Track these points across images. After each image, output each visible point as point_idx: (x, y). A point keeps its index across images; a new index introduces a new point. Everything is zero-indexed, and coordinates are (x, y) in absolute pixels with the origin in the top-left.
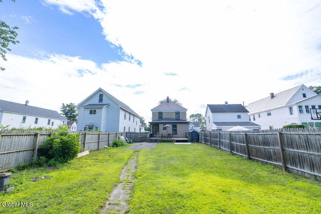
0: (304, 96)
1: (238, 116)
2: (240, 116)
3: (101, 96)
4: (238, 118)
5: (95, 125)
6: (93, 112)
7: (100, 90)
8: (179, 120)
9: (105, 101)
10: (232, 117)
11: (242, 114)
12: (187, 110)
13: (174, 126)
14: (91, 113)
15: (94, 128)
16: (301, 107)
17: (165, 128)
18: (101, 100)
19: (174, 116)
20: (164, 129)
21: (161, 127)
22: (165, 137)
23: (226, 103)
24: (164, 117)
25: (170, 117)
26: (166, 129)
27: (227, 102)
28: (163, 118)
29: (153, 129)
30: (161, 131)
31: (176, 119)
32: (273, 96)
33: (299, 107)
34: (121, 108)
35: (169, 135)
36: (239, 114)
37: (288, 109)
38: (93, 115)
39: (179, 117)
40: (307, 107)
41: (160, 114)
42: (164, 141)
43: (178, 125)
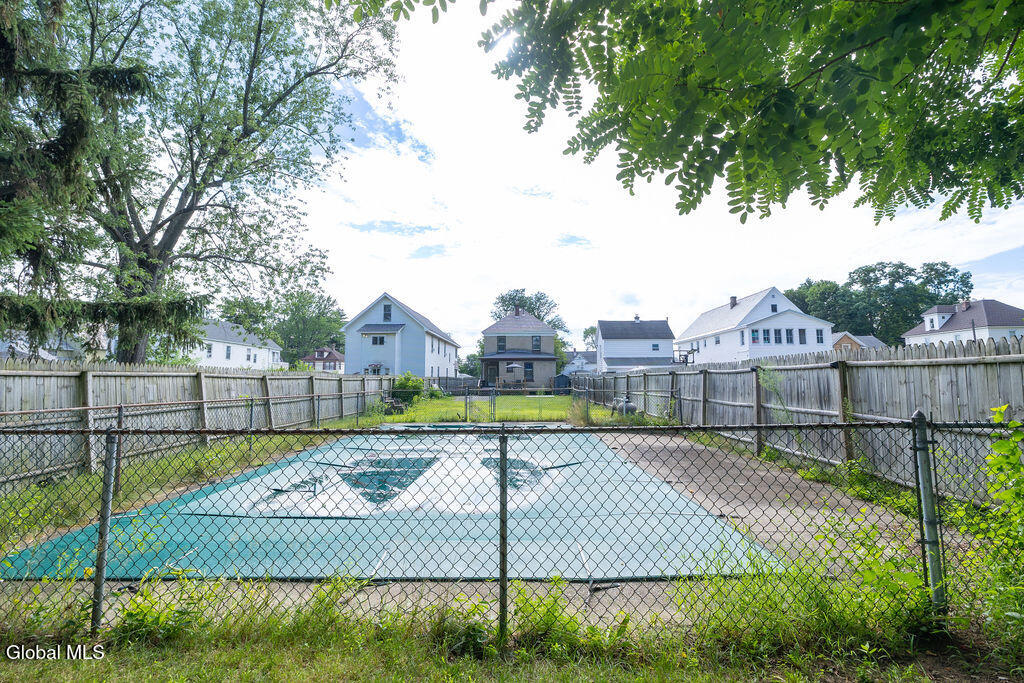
0: (774, 308)
1: (654, 346)
2: (657, 346)
3: (387, 309)
4: (653, 350)
5: (385, 365)
6: (379, 341)
7: (385, 297)
8: (539, 352)
9: (396, 319)
10: (641, 348)
11: (660, 342)
13: (529, 365)
14: (375, 341)
15: (383, 371)
16: (757, 331)
17: (510, 370)
18: (387, 316)
19: (529, 347)
20: (508, 371)
21: (503, 367)
22: (509, 386)
23: (637, 318)
24: (508, 346)
25: (520, 349)
26: (512, 372)
27: (639, 316)
28: (507, 349)
29: (486, 371)
30: (504, 376)
31: (534, 352)
32: (734, 302)
33: (753, 331)
34: (427, 332)
35: (518, 383)
36: (656, 342)
37: (739, 333)
38: (378, 346)
39: (539, 346)
40: (766, 332)
41: (502, 339)
42: (508, 393)
43: (536, 365)
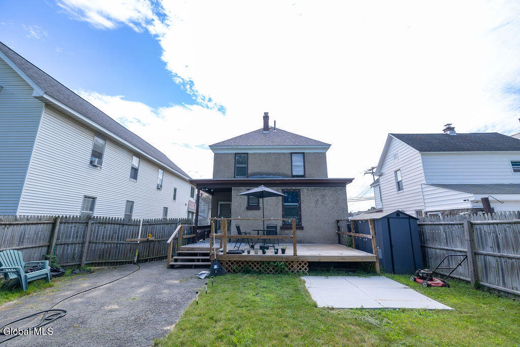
1: (513, 164)
4: (515, 171)
12: (327, 146)
17: (253, 205)
19: (286, 168)
20: (249, 208)
24: (251, 169)
25: (271, 171)
26: (257, 208)
27: (452, 126)
28: (250, 172)
31: (293, 177)
36: (517, 156)
39: (303, 169)
41: (242, 159)
43: (305, 193)
